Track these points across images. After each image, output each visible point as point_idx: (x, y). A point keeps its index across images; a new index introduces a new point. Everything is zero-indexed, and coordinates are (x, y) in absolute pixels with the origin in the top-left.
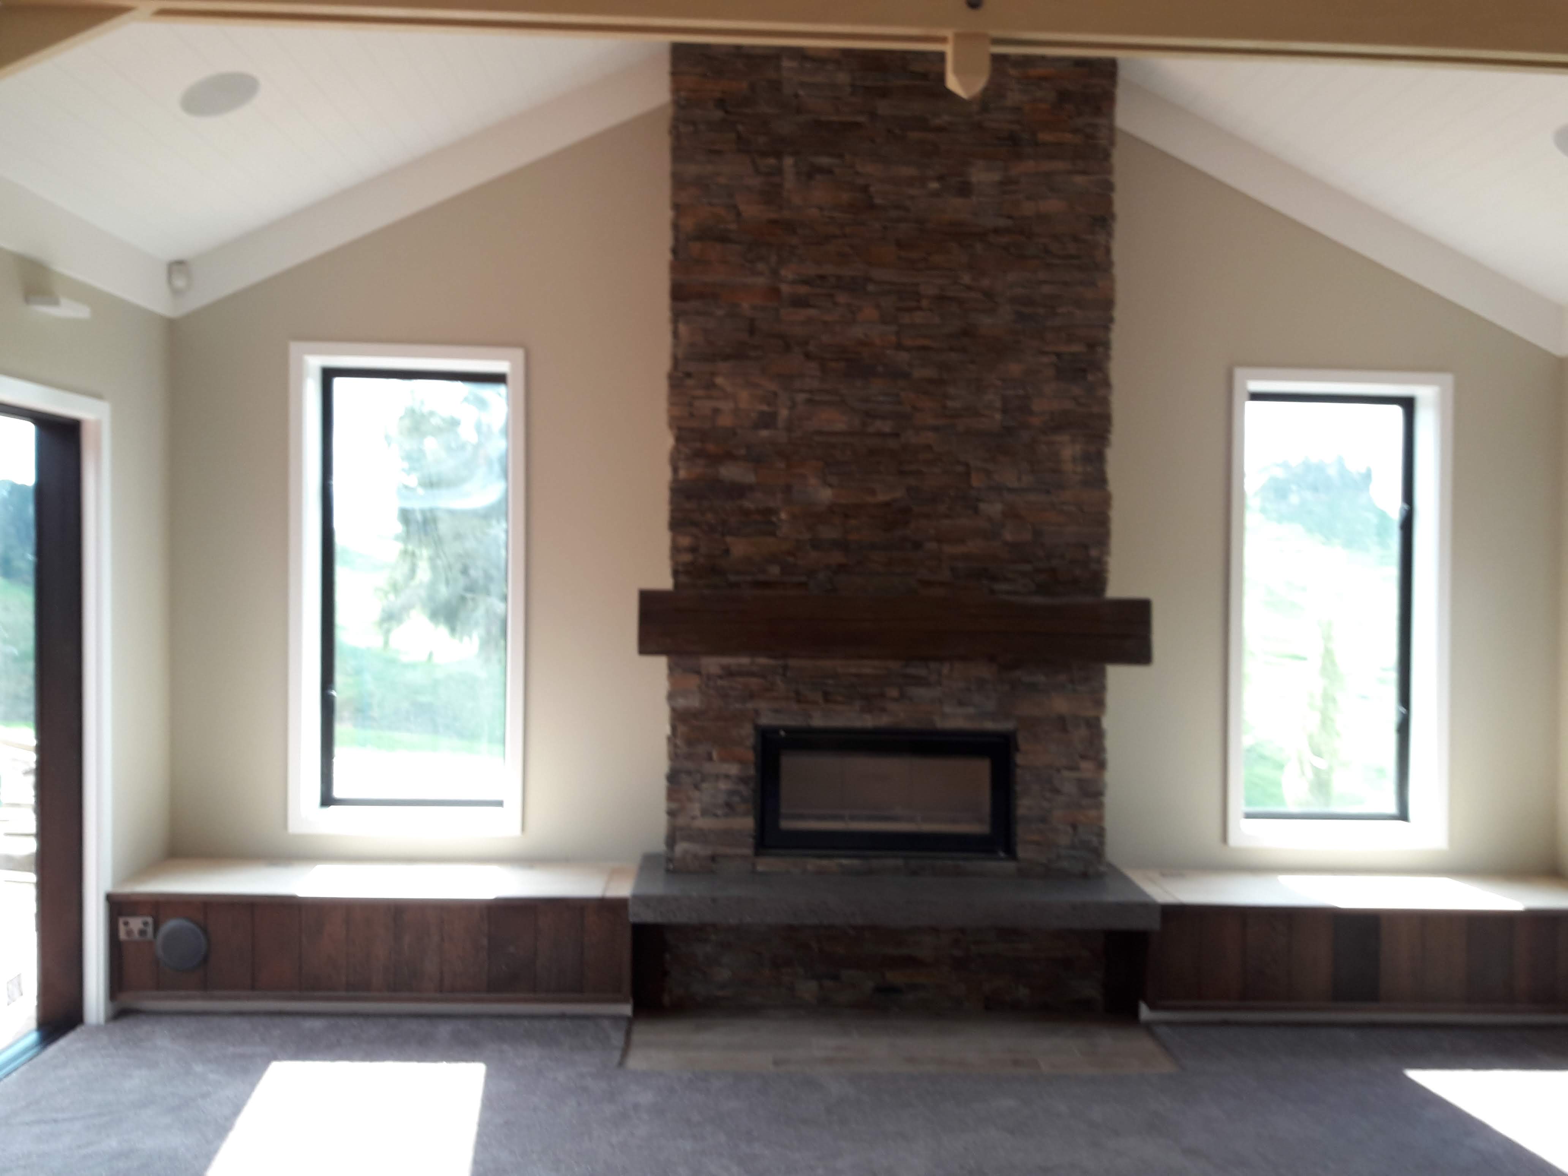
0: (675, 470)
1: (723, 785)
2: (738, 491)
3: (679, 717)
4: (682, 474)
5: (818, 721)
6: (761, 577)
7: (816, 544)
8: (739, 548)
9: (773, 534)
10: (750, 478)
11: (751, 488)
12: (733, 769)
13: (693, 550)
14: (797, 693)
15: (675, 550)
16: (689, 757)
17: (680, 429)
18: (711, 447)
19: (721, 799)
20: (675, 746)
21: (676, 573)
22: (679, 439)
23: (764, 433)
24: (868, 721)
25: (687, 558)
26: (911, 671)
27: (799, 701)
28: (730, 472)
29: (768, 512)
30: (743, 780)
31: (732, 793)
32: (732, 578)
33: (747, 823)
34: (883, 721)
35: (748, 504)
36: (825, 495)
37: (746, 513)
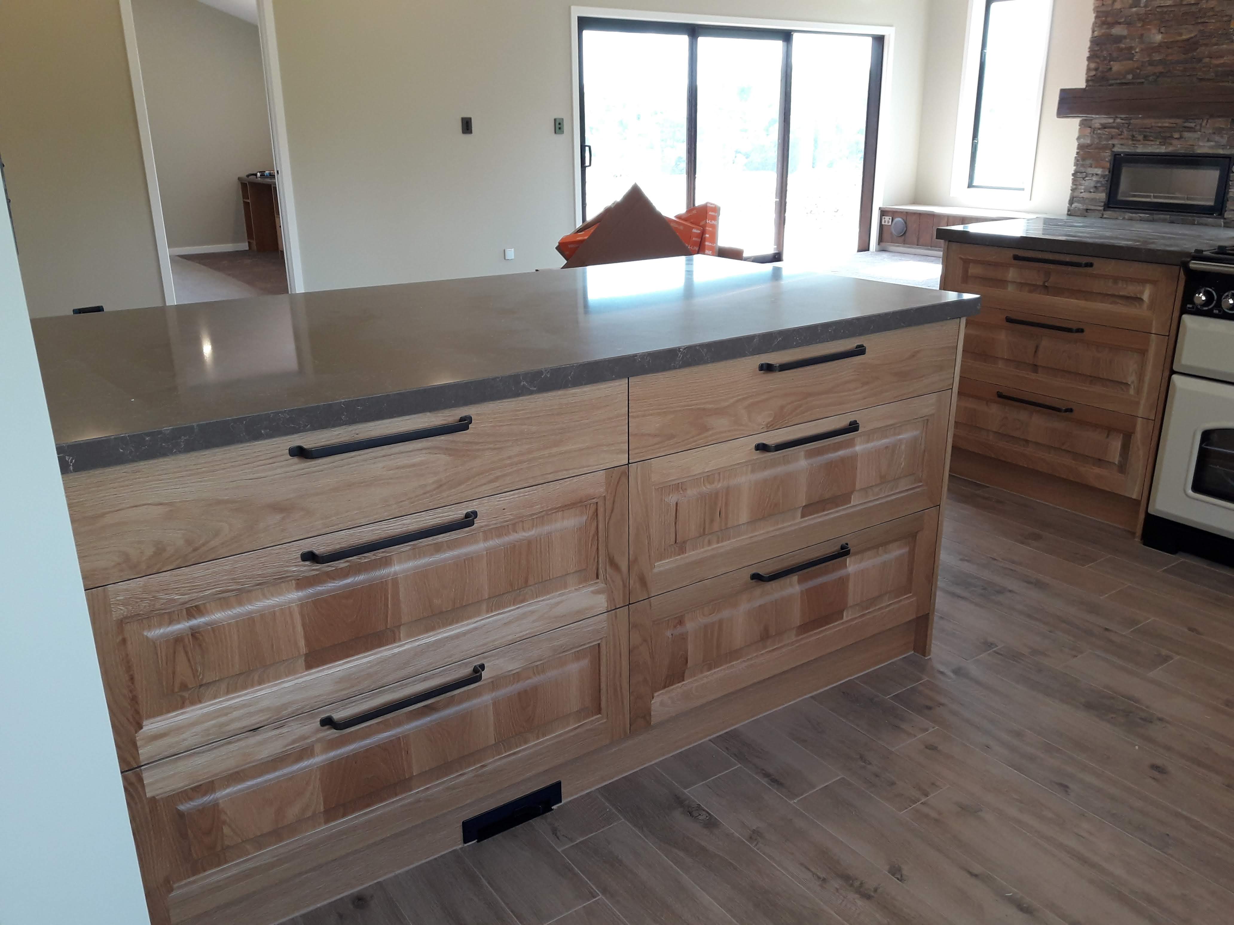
0: (1093, 32)
1: (1095, 178)
2: (1119, 39)
3: (1081, 147)
4: (1096, 34)
5: (1140, 149)
6: (1123, 81)
7: (1151, 63)
8: (1116, 67)
9: (1131, 59)
10: (1125, 32)
11: (1125, 37)
12: (1099, 171)
13: (1096, 69)
14: (1133, 136)
15: (1089, 69)
16: (1083, 165)
17: (1098, 12)
18: (1109, 19)
19: (1093, 184)
20: (1078, 161)
21: (1087, 81)
22: (1096, 17)
23: (1134, 9)
24: (1163, 150)
25: (1093, 73)
26: (1186, 124)
27: (1133, 140)
28: (1118, 31)
29: (1131, 48)
30: (1103, 176)
31: (1097, 182)
32: (1111, 82)
33: (1103, 196)
34: (1170, 149)
35: (1123, 46)
36: (1159, 38)
37: (1121, 50)
